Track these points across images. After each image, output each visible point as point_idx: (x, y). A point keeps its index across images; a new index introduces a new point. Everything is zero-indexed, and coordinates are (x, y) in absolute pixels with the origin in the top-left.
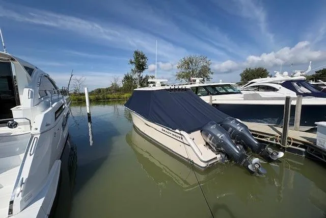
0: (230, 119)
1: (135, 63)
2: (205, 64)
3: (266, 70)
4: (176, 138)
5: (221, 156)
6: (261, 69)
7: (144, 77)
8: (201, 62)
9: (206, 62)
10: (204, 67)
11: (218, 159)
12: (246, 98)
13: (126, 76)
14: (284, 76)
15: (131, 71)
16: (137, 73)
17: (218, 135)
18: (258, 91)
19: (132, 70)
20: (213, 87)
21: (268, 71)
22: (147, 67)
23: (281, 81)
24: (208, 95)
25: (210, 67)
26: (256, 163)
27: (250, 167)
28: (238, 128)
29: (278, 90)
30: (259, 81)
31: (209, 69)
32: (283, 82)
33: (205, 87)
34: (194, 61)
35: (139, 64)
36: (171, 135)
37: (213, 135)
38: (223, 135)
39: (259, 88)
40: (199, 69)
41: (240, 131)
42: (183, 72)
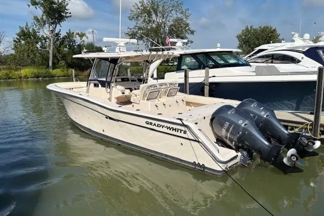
0: (249, 101)
1: (42, 5)
2: (180, 16)
3: (275, 30)
4: (174, 132)
5: (243, 155)
6: (267, 27)
7: (63, 34)
8: (173, 12)
9: (182, 13)
10: (179, 21)
11: (238, 160)
12: (258, 72)
13: (23, 31)
14: (304, 40)
15: (33, 21)
16: (47, 25)
17: (240, 122)
18: (272, 62)
19: (36, 19)
20: (207, 55)
21: (278, 32)
22: (68, 15)
23: (304, 47)
24: (199, 68)
25: (188, 22)
26: (292, 155)
27: (285, 160)
28: (263, 113)
29: (299, 61)
30: (270, 48)
31: (187, 25)
32: (307, 49)
33: (193, 55)
34: (161, 9)
35: (51, 8)
36: (165, 130)
37: (231, 123)
38: (247, 122)
39: (274, 58)
40: (169, 24)
41: (265, 116)
42: (140, 28)
